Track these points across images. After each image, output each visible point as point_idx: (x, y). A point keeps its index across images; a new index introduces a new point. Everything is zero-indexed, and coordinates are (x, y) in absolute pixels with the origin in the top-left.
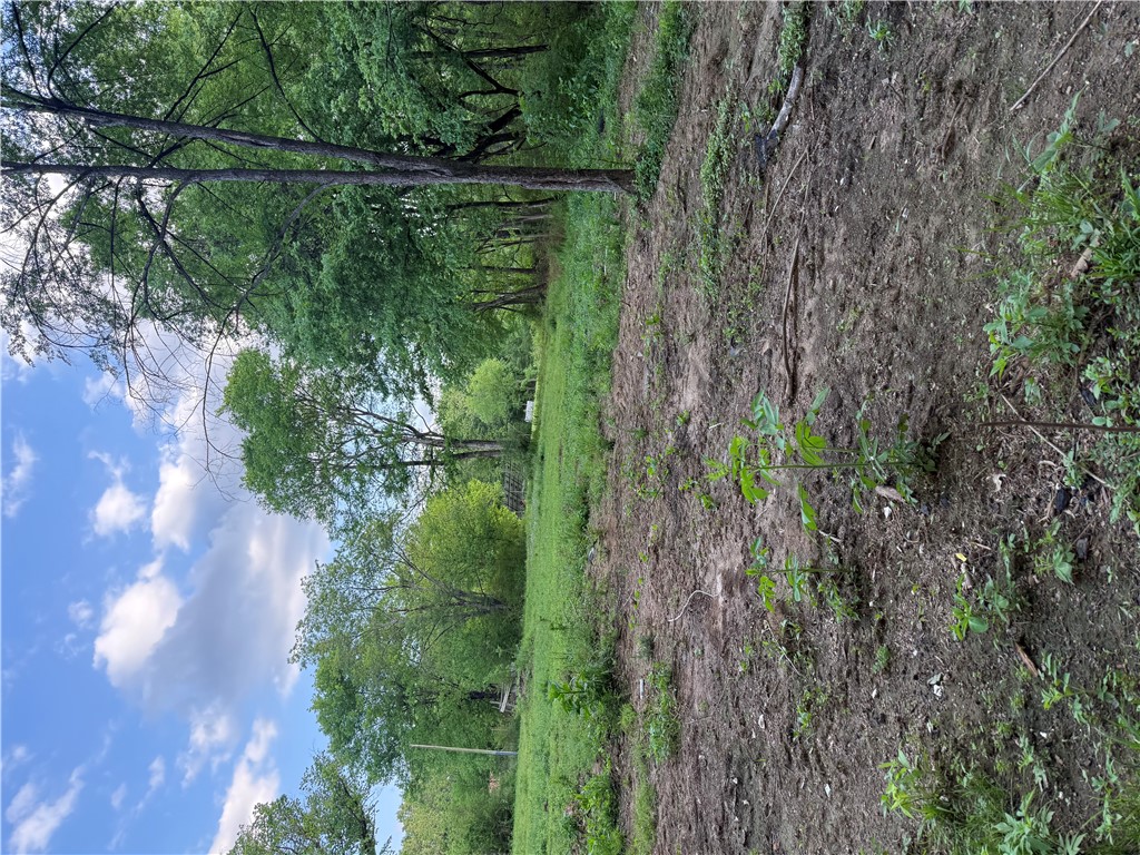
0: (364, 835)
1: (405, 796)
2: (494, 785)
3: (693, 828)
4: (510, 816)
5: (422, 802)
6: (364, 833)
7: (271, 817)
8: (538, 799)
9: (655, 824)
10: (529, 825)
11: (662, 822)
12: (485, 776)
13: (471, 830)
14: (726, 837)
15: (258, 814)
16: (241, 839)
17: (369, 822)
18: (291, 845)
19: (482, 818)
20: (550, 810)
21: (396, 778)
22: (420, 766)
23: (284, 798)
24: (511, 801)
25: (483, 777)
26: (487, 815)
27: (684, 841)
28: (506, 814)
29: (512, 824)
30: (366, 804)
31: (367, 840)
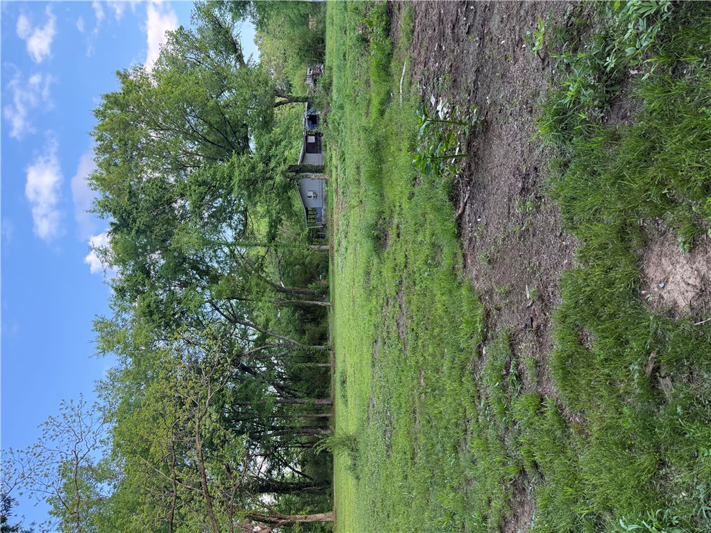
0: (236, 52)
1: (257, 29)
2: (312, 23)
3: (437, 29)
4: (323, 41)
5: (268, 33)
6: (236, 51)
7: (176, 39)
8: (340, 27)
9: (413, 31)
10: (335, 45)
11: (418, 29)
12: (306, 17)
13: (300, 49)
14: (456, 31)
15: (168, 37)
16: (162, 52)
17: (237, 44)
18: (193, 56)
19: (306, 42)
20: (348, 34)
21: (249, 17)
22: (264, 10)
23: (181, 28)
24: (323, 32)
25: (305, 18)
26: (309, 41)
27: (430, 38)
28: (321, 40)
29: (325, 46)
30: (234, 33)
31: (237, 54)
